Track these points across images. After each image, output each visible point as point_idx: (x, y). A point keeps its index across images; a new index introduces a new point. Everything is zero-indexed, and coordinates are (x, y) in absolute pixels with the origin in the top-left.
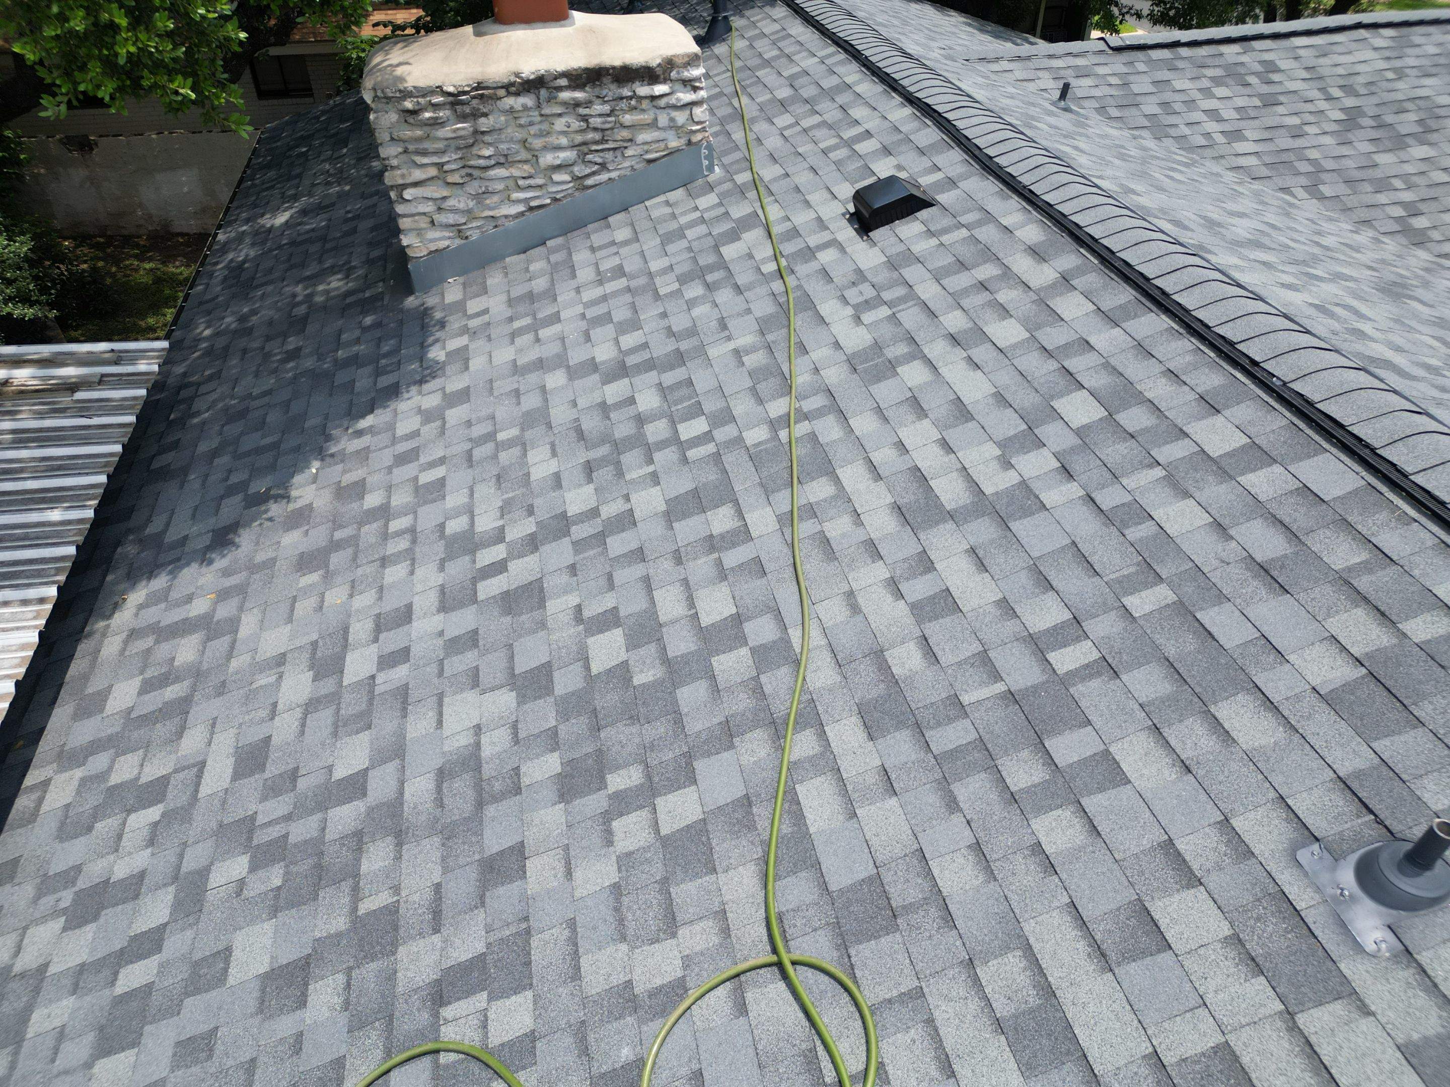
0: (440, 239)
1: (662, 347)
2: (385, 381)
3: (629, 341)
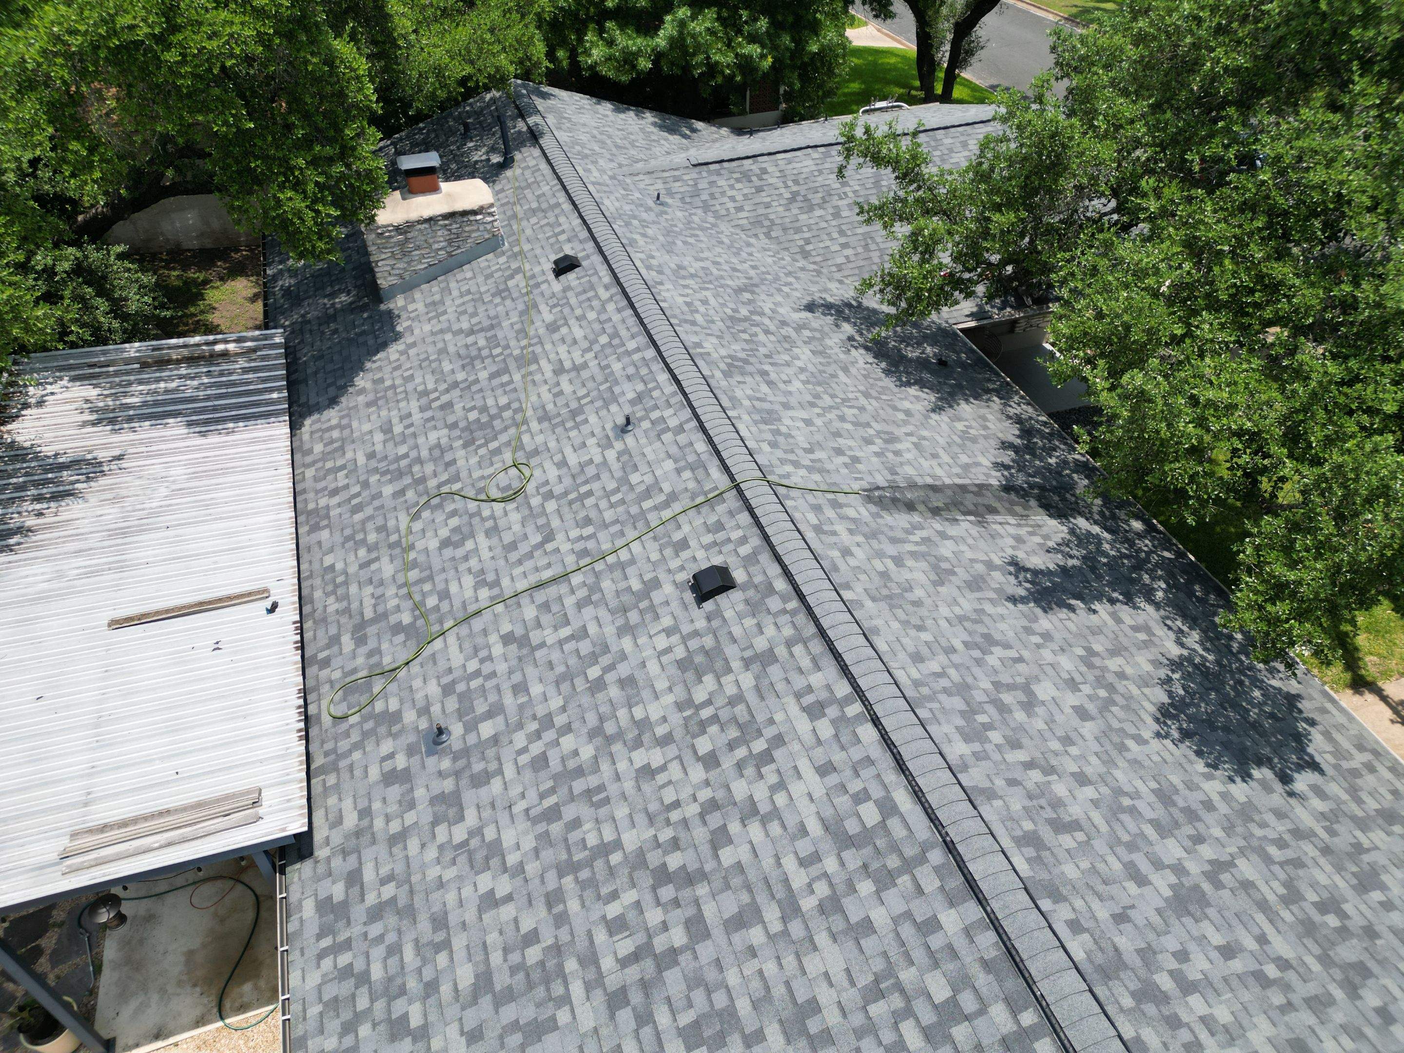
0: (393, 280)
1: (486, 323)
2: (379, 341)
3: (474, 320)
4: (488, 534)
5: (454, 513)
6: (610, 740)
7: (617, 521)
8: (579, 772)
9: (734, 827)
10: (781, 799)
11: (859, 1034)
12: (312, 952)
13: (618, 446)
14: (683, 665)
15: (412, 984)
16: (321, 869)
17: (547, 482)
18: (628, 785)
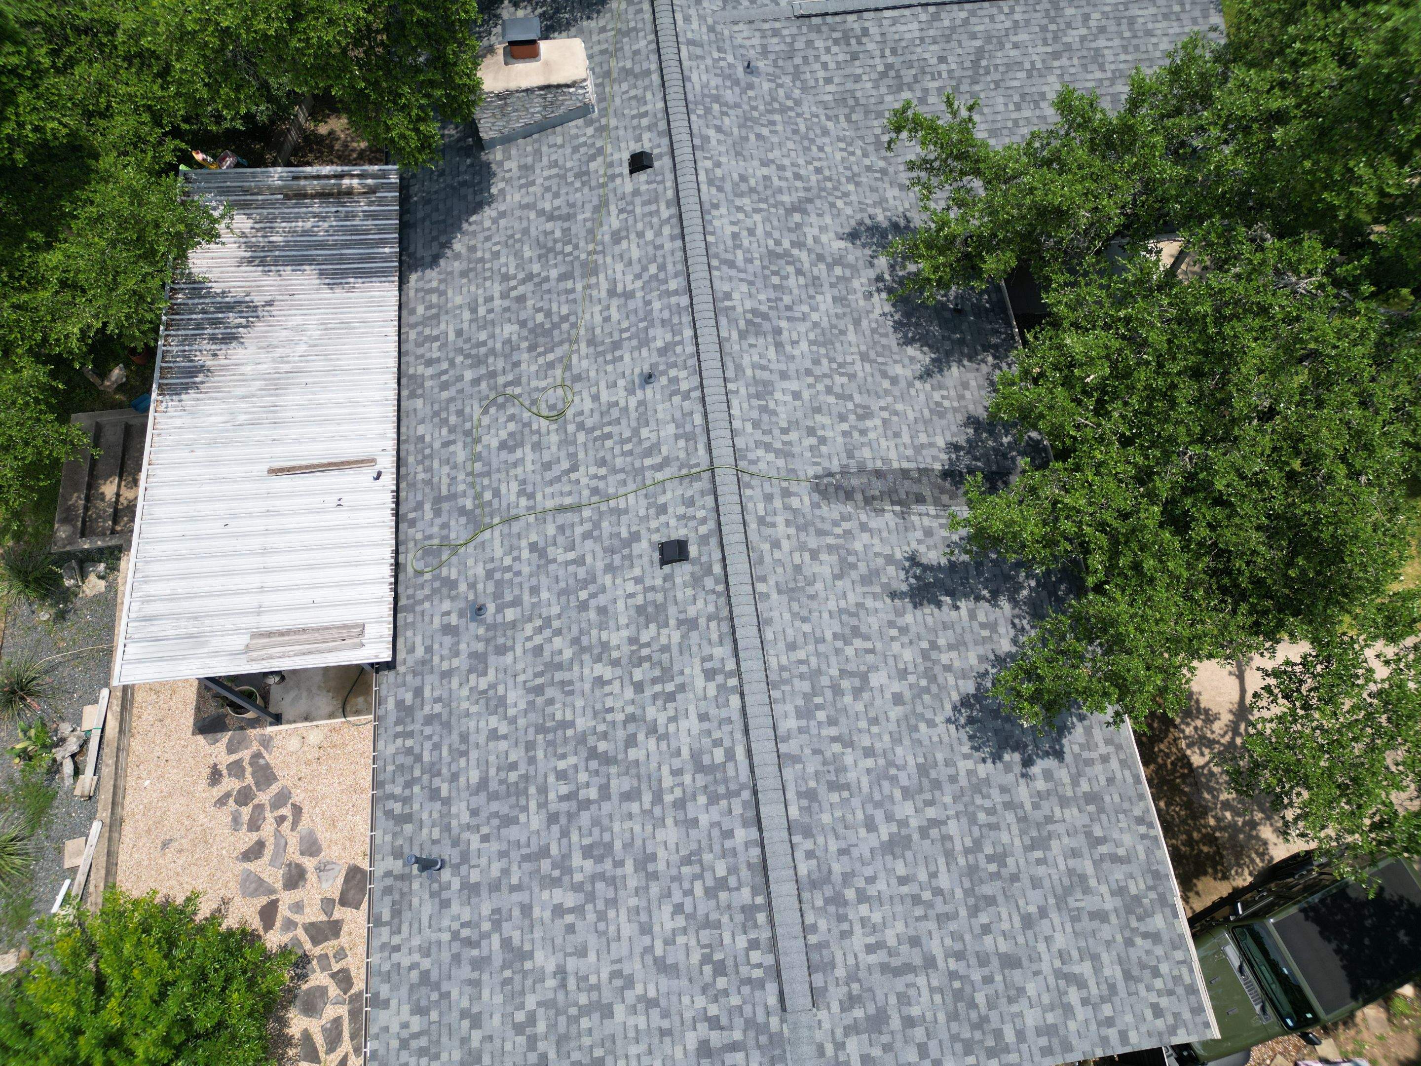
0: (493, 134)
2: (476, 199)
4: (533, 449)
5: (512, 418)
6: (583, 650)
7: (623, 470)
8: (560, 667)
9: (641, 737)
10: (672, 728)
11: (673, 879)
12: (391, 732)
13: (639, 394)
14: (640, 610)
15: (444, 771)
16: (400, 679)
17: (581, 413)
18: (587, 686)
